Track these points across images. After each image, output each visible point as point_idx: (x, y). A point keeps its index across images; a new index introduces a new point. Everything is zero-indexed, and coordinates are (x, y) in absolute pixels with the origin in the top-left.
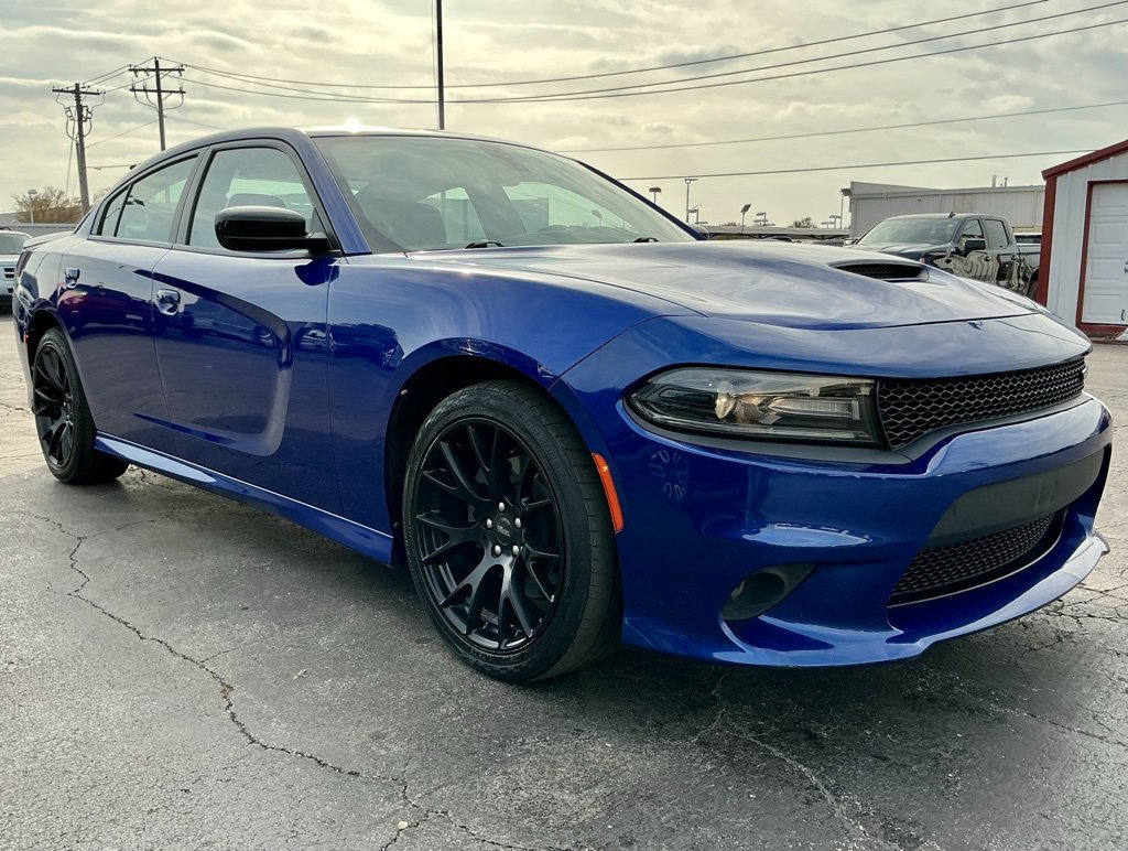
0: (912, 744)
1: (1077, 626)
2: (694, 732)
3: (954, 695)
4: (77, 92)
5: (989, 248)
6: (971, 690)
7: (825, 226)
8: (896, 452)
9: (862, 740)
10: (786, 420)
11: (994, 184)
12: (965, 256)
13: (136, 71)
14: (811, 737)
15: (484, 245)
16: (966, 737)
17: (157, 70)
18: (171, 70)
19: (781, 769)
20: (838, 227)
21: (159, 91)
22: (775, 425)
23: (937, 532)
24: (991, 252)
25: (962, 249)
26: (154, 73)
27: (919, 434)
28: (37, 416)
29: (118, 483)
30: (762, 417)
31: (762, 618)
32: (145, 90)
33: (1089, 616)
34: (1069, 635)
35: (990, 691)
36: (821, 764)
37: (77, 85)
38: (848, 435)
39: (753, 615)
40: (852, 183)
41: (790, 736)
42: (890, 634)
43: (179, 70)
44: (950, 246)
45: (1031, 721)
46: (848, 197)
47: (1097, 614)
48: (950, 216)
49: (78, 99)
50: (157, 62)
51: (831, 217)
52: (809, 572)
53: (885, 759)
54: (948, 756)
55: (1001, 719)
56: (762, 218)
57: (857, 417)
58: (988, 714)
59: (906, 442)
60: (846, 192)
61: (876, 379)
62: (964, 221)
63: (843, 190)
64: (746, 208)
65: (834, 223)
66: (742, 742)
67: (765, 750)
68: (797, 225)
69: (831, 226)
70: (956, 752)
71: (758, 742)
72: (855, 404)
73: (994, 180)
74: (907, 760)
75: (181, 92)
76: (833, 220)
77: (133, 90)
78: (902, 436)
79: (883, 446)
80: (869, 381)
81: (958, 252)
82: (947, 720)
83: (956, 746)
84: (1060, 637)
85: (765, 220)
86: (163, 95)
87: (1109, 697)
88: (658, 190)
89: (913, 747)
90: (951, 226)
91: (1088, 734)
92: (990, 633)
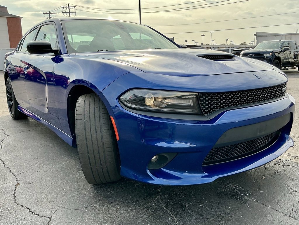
0: (213, 210)
1: (283, 169)
2: (146, 203)
3: (234, 192)
4: (49, 14)
5: (291, 50)
6: (240, 191)
7: (250, 44)
8: (206, 116)
9: (198, 208)
10: (169, 106)
11: (297, 32)
12: (284, 52)
13: (63, 7)
14: (182, 206)
15: (102, 51)
16: (231, 209)
17: (69, 7)
18: (72, 7)
19: (168, 218)
20: (253, 44)
21: (69, 13)
22: (165, 107)
23: (219, 142)
24: (292, 51)
25: (283, 50)
26: (68, 8)
27: (214, 110)
28: (8, 101)
29: (28, 119)
30: (161, 105)
31: (162, 169)
32: (66, 13)
33: (288, 165)
34: (279, 172)
35: (246, 191)
36: (181, 217)
37: (49, 12)
38: (190, 111)
39: (159, 168)
40: (257, 32)
41: (176, 206)
42: (203, 175)
43: (74, 7)
44: (279, 50)
45: (256, 203)
46: (256, 36)
47: (291, 165)
48: (280, 41)
49: (49, 15)
50: (69, 5)
51: (252, 42)
52: (175, 155)
53: (202, 216)
54: (223, 215)
55: (246, 202)
56: (232, 42)
57: (192, 105)
58: (242, 200)
59: (210, 113)
60: (255, 35)
61: (199, 93)
62: (283, 43)
63: (254, 34)
64: (227, 40)
65: (253, 43)
66: (160, 207)
67: (166, 210)
68: (242, 44)
69: (252, 44)
70: (227, 214)
71: (165, 208)
72: (191, 101)
73: (297, 31)
74: (209, 216)
75: (75, 13)
76: (252, 43)
77: (63, 12)
78: (208, 111)
79: (201, 114)
80: (196, 94)
81: (282, 51)
82: (228, 202)
83: (227, 212)
84: (276, 173)
85: (233, 43)
86: (71, 14)
87: (285, 195)
88: (204, 35)
89: (213, 212)
90: (280, 44)
91: (273, 209)
92: (253, 171)
